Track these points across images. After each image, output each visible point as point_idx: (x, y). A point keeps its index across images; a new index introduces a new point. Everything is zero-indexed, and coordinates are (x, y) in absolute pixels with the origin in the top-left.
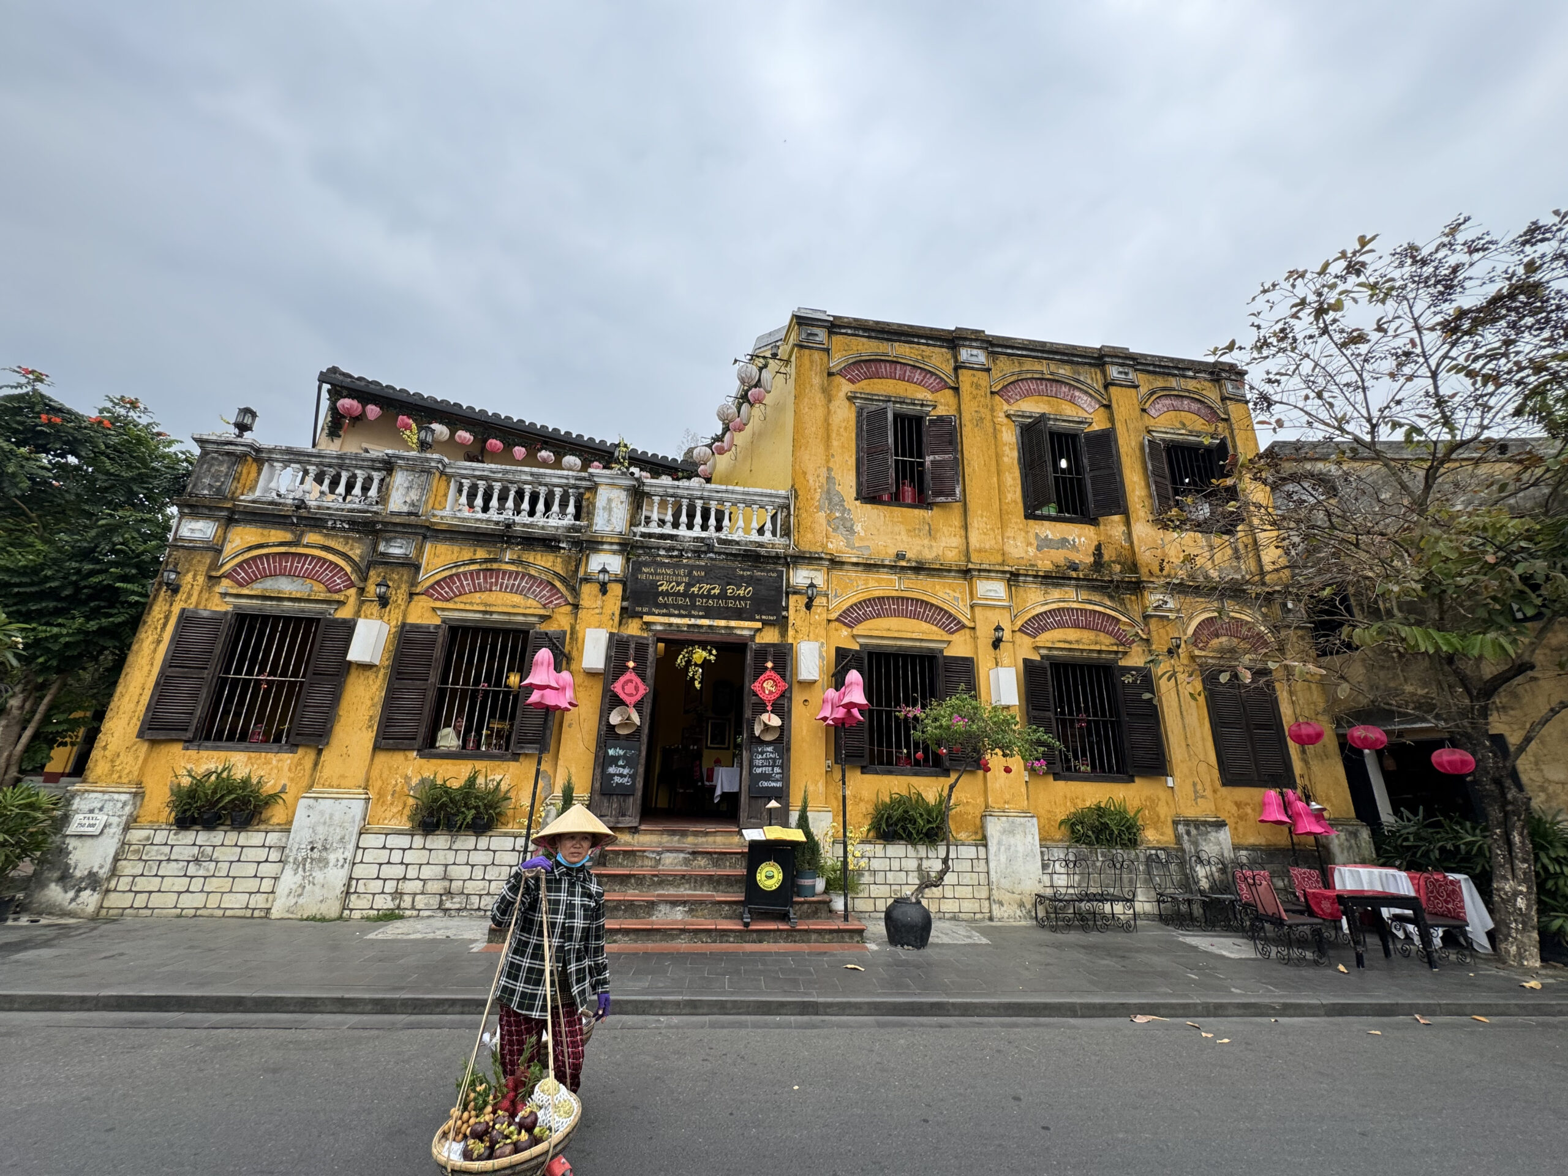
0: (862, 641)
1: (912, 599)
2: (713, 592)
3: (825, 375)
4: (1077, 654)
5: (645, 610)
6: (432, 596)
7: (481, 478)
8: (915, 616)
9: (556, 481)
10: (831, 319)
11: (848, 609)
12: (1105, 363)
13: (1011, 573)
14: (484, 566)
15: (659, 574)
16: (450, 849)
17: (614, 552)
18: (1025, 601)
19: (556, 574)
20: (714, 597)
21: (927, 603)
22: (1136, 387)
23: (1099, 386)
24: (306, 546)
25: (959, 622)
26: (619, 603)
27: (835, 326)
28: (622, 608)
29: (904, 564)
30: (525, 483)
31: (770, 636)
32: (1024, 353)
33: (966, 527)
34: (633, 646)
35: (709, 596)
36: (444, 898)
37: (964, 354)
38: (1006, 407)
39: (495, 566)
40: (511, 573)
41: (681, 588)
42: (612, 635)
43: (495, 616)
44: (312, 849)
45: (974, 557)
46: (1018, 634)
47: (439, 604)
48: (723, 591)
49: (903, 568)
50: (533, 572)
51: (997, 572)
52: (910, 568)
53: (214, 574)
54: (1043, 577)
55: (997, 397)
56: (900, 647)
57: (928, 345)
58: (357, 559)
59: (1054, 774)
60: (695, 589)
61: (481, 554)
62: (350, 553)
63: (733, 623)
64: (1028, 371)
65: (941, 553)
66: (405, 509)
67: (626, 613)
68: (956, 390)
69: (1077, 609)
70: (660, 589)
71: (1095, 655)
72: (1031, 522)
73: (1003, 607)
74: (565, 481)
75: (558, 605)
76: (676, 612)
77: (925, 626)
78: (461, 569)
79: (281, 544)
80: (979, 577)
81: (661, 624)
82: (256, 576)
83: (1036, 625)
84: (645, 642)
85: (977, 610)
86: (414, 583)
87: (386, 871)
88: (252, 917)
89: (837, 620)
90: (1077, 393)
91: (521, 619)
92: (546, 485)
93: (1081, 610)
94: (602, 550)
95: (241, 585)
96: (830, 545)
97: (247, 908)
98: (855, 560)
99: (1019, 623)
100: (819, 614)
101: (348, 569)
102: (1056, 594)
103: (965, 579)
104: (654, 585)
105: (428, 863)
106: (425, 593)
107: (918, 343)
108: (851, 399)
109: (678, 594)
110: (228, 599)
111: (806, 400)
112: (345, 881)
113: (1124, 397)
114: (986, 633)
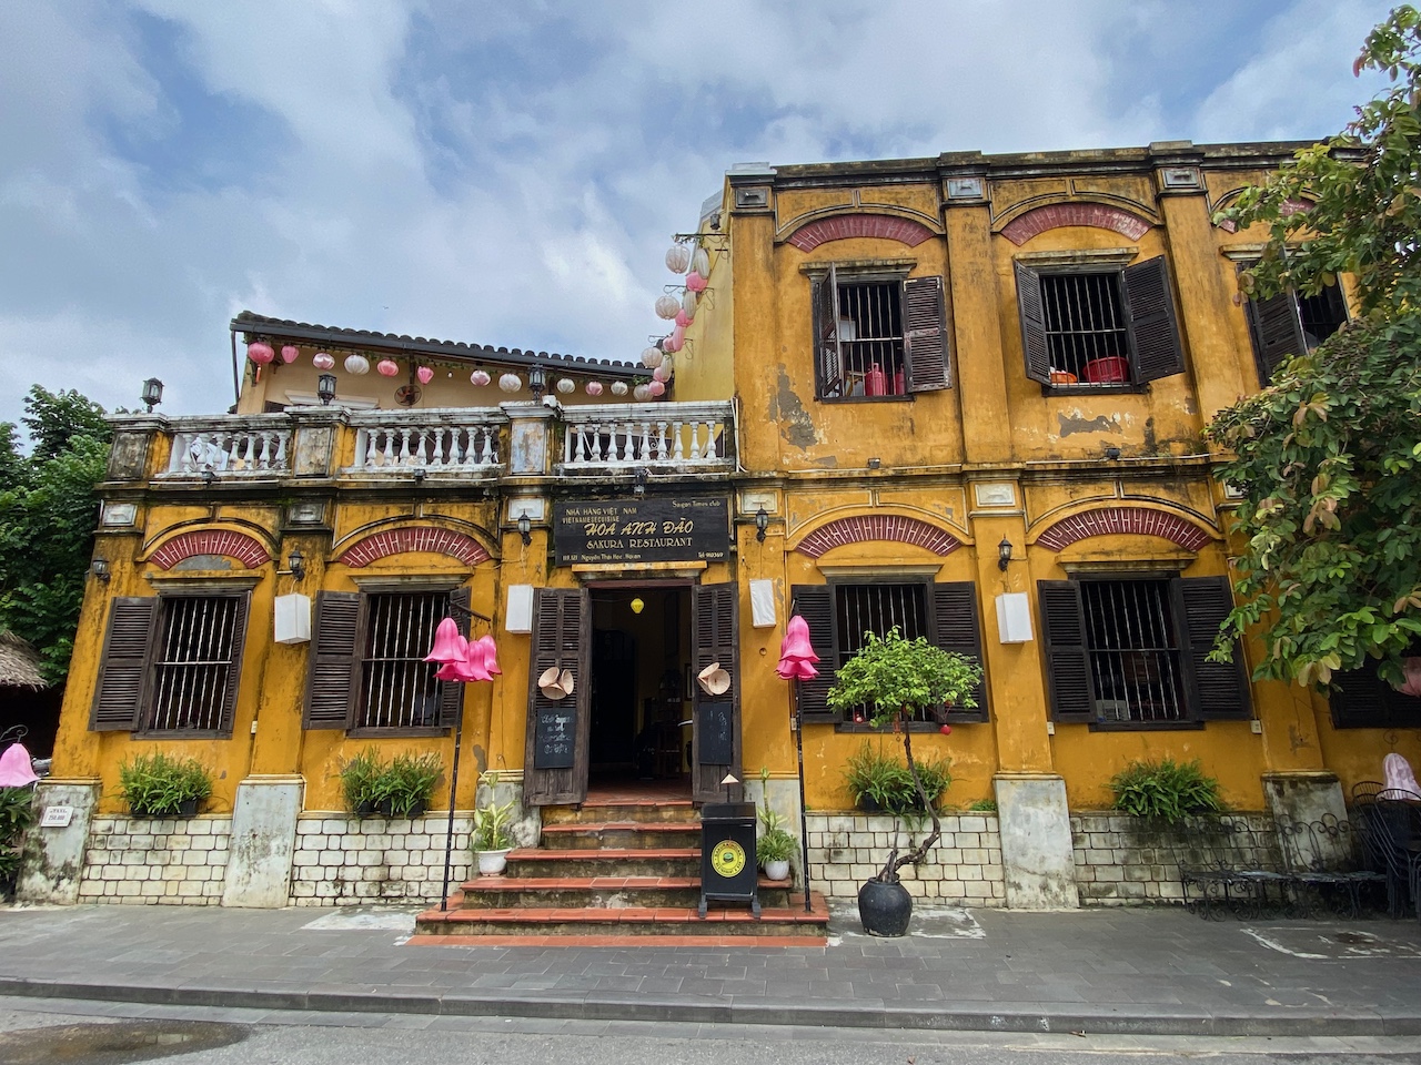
0: (829, 573)
1: (891, 517)
2: (647, 531)
3: (771, 247)
4: (1119, 568)
5: (574, 558)
6: (347, 563)
7: (387, 426)
8: (897, 538)
9: (467, 420)
10: (775, 172)
11: (810, 536)
12: (1155, 167)
13: (1023, 471)
14: (398, 525)
15: (586, 516)
16: (386, 834)
17: (536, 496)
18: (1044, 505)
19: (475, 526)
20: (649, 536)
21: (910, 520)
22: (1203, 194)
23: (1148, 201)
24: (220, 521)
25: (954, 539)
26: (545, 554)
27: (781, 181)
28: (548, 558)
29: (877, 474)
30: (435, 426)
31: (719, 576)
32: (1038, 172)
33: (960, 418)
34: (562, 601)
35: (644, 536)
36: (384, 885)
37: (954, 188)
38: (1013, 250)
40: (427, 529)
41: (612, 529)
42: (537, 591)
43: (414, 580)
44: (254, 836)
45: (971, 457)
46: (1035, 550)
47: (355, 572)
48: (660, 528)
49: (877, 479)
50: (450, 527)
51: (1003, 471)
52: (887, 479)
53: (139, 559)
54: (1071, 471)
55: (1001, 238)
56: (878, 576)
57: (903, 184)
58: (270, 530)
59: (1090, 724)
60: (627, 530)
61: (394, 512)
62: (262, 525)
63: (673, 565)
64: (1044, 196)
65: (927, 455)
66: (311, 471)
67: (554, 564)
68: (943, 238)
69: (1118, 509)
70: (588, 533)
71: (1145, 567)
72: (1051, 400)
73: (1011, 516)
74: (478, 419)
75: (480, 562)
76: (609, 557)
77: (909, 549)
78: (375, 531)
79: (198, 521)
80: (978, 482)
81: (592, 572)
82: (177, 557)
83: (1060, 535)
84: (576, 595)
85: (977, 523)
86: (328, 551)
87: (327, 858)
88: (207, 905)
89: (797, 550)
90: (1116, 216)
91: (441, 580)
92: (457, 426)
93: (1125, 509)
94: (522, 495)
95: (165, 569)
96: (786, 461)
97: (202, 895)
98: (815, 476)
99: (1035, 534)
100: (773, 547)
101: (263, 542)
102: (1089, 491)
103: (961, 484)
104: (581, 528)
105: (365, 849)
106: (340, 560)
107: (891, 184)
108: (805, 272)
109: (609, 537)
110: (155, 585)
111: (748, 283)
112: (288, 868)
113: (1185, 210)
114: (989, 551)
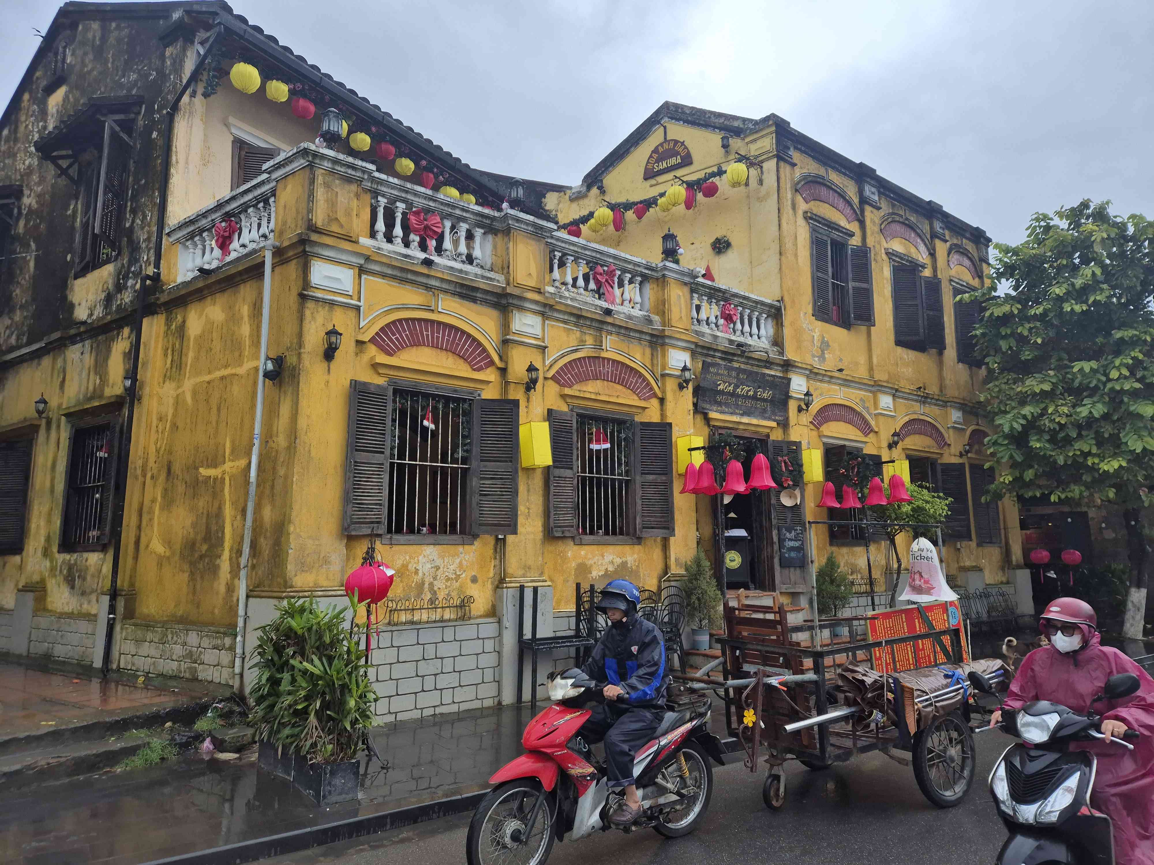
0: (824, 440)
1: (847, 407)
2: (749, 393)
5: (708, 407)
6: (558, 382)
7: (570, 253)
8: (849, 420)
11: (817, 413)
12: (932, 216)
13: (896, 390)
14: (594, 353)
15: (720, 375)
17: (685, 350)
19: (645, 366)
20: (749, 397)
21: (854, 410)
22: (946, 241)
23: (929, 236)
24: (443, 313)
25: (870, 427)
26: (692, 401)
27: (796, 141)
28: (694, 405)
32: (895, 197)
33: (869, 348)
35: (746, 397)
37: (866, 190)
38: (886, 244)
39: (600, 353)
40: (613, 362)
41: (731, 388)
45: (875, 375)
47: (566, 391)
48: (755, 393)
49: (843, 380)
50: (629, 364)
51: (890, 388)
52: (848, 381)
55: (881, 235)
57: (846, 175)
60: (739, 390)
62: (483, 326)
63: (759, 422)
65: (857, 368)
68: (863, 224)
69: (921, 420)
70: (719, 388)
72: (898, 348)
73: (892, 417)
75: (649, 398)
76: (727, 410)
77: (853, 429)
79: (419, 308)
80: (880, 392)
81: (719, 420)
83: (904, 432)
85: (880, 418)
86: (544, 367)
89: (812, 422)
90: (918, 239)
91: (625, 410)
93: (923, 421)
94: (675, 346)
95: (388, 354)
98: (821, 371)
99: (897, 429)
101: (488, 345)
102: (912, 407)
103: (873, 392)
104: (716, 384)
106: (552, 378)
107: (841, 172)
108: (806, 217)
109: (729, 393)
110: (378, 370)
111: (784, 214)
113: (941, 248)
114: (885, 437)
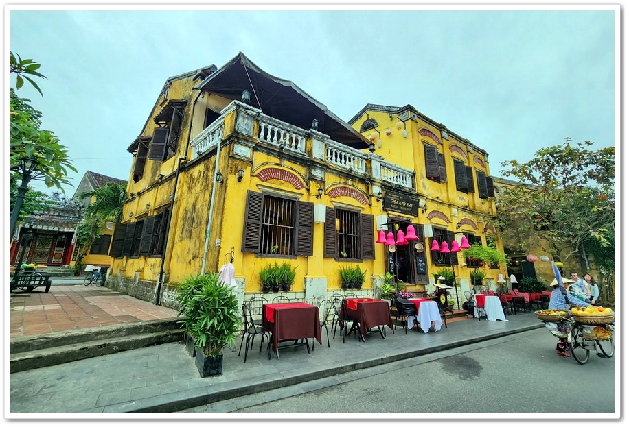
0: (432, 224)
1: (441, 212)
3: (417, 131)
4: (468, 232)
5: (388, 209)
6: (330, 196)
8: (441, 217)
11: (429, 214)
12: (467, 145)
13: (457, 206)
14: (344, 186)
15: (392, 196)
17: (379, 186)
19: (363, 192)
21: (443, 214)
22: (472, 153)
23: (466, 152)
24: (285, 167)
25: (449, 220)
27: (418, 114)
28: (383, 208)
29: (438, 200)
31: (415, 221)
32: (453, 137)
33: (447, 191)
37: (443, 133)
38: (451, 153)
39: (346, 186)
40: (351, 189)
43: (350, 206)
44: (314, 298)
45: (450, 200)
48: (406, 204)
50: (357, 190)
52: (440, 202)
53: (252, 174)
54: (462, 208)
55: (450, 150)
56: (439, 227)
57: (435, 127)
58: (304, 176)
61: (343, 181)
62: (301, 172)
63: (408, 216)
64: (454, 143)
65: (444, 198)
66: (319, 157)
68: (442, 145)
71: (471, 232)
75: (365, 204)
76: (395, 210)
77: (443, 221)
78: (337, 186)
79: (275, 164)
80: (452, 207)
82: (268, 177)
83: (461, 223)
85: (452, 217)
86: (325, 190)
89: (427, 217)
90: (463, 153)
91: (356, 208)
93: (468, 219)
94: (376, 185)
95: (263, 181)
96: (424, 192)
98: (431, 198)
101: (302, 180)
102: (464, 214)
103: (449, 207)
106: (328, 194)
108: (422, 142)
111: (414, 139)
113: (471, 157)
114: (455, 225)
